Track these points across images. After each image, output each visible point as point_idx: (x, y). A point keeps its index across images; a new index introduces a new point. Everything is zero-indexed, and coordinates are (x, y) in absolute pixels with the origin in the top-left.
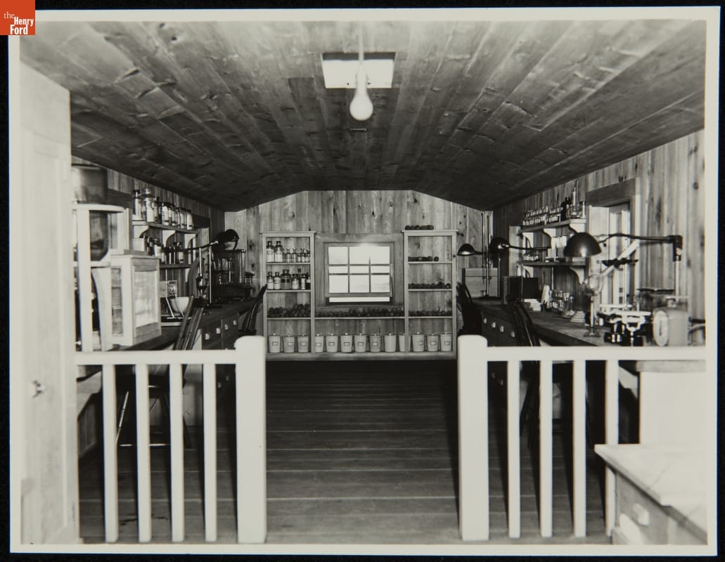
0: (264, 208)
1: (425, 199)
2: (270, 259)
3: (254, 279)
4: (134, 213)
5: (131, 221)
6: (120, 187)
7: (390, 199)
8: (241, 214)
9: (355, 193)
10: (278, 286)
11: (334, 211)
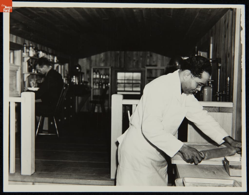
0: (93, 57)
1: (154, 55)
2: (95, 76)
3: (89, 84)
4: (24, 52)
5: (22, 55)
6: (16, 41)
7: (141, 55)
8: (85, 60)
9: (128, 52)
10: (97, 87)
11: (120, 59)
